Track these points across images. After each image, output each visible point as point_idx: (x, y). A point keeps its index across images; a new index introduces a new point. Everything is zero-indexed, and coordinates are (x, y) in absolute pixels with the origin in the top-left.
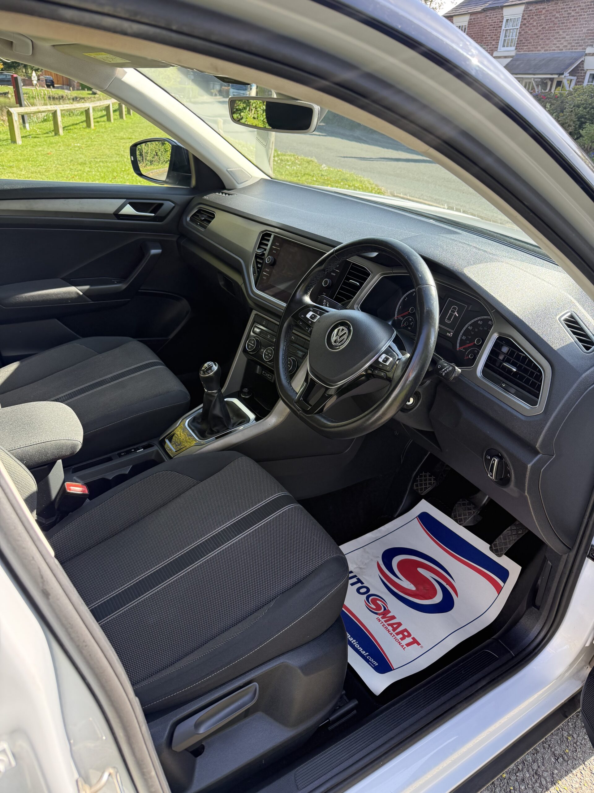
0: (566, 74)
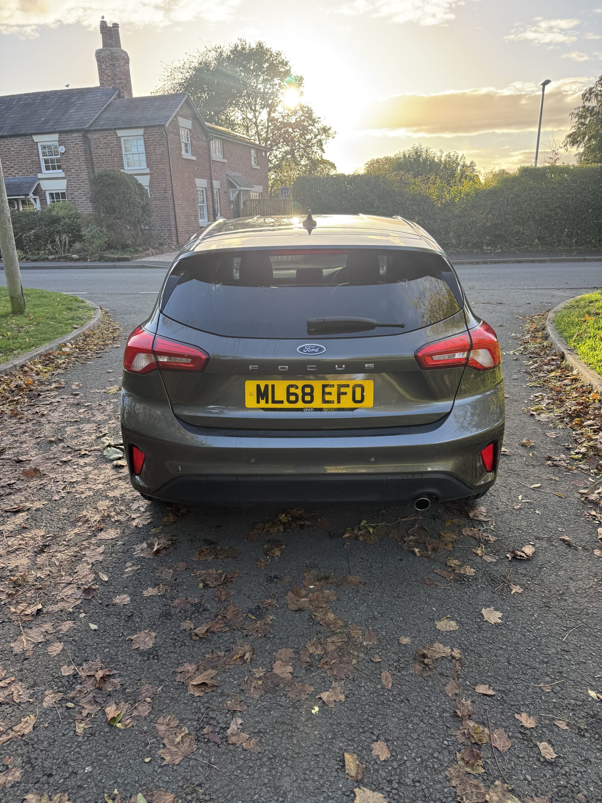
0: (31, 195)
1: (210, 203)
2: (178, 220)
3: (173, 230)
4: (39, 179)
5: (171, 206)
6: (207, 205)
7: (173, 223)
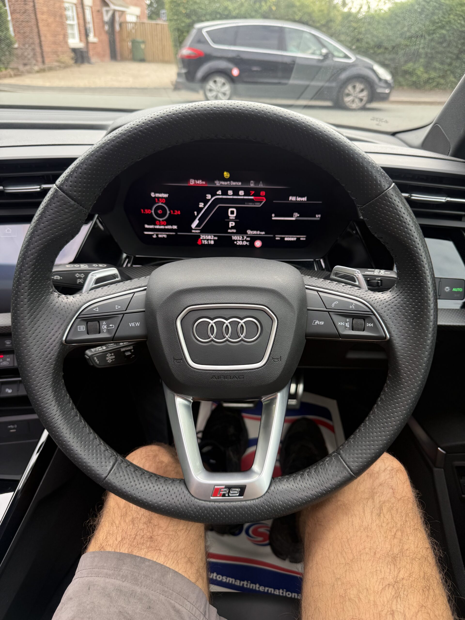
1: (82, 22)
2: (43, 38)
3: (38, 49)
5: (33, 21)
6: (79, 24)
7: (37, 41)
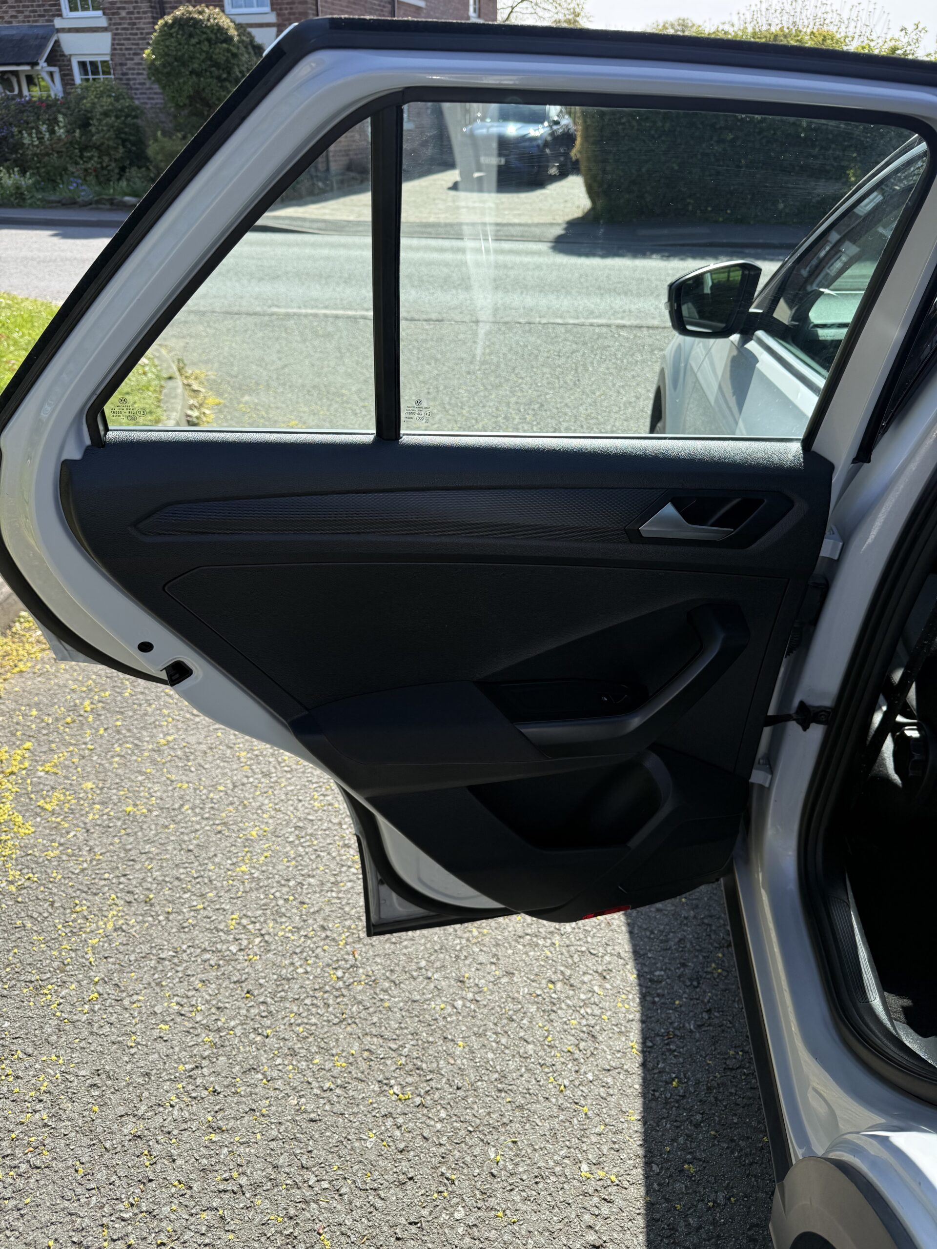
0: (42, 63)
4: (58, 31)
